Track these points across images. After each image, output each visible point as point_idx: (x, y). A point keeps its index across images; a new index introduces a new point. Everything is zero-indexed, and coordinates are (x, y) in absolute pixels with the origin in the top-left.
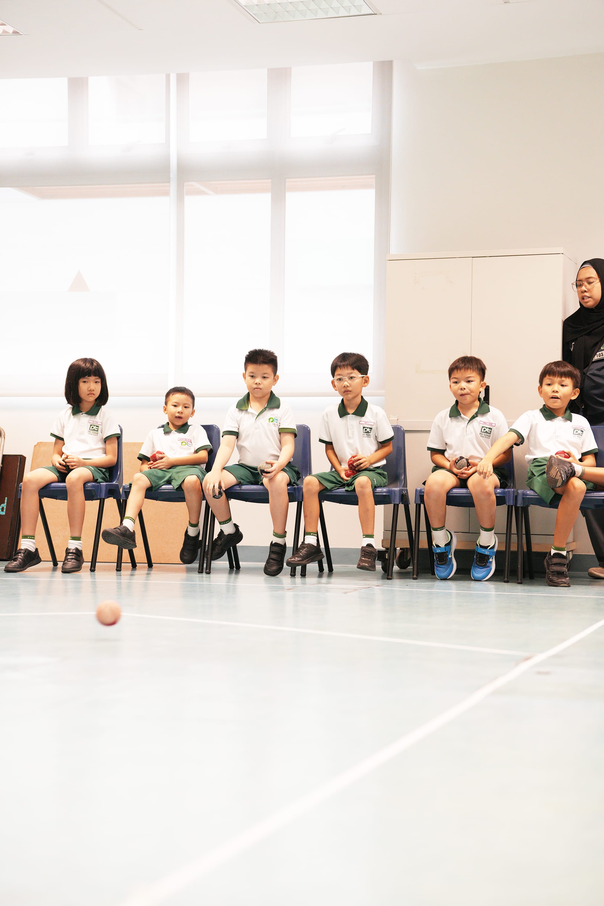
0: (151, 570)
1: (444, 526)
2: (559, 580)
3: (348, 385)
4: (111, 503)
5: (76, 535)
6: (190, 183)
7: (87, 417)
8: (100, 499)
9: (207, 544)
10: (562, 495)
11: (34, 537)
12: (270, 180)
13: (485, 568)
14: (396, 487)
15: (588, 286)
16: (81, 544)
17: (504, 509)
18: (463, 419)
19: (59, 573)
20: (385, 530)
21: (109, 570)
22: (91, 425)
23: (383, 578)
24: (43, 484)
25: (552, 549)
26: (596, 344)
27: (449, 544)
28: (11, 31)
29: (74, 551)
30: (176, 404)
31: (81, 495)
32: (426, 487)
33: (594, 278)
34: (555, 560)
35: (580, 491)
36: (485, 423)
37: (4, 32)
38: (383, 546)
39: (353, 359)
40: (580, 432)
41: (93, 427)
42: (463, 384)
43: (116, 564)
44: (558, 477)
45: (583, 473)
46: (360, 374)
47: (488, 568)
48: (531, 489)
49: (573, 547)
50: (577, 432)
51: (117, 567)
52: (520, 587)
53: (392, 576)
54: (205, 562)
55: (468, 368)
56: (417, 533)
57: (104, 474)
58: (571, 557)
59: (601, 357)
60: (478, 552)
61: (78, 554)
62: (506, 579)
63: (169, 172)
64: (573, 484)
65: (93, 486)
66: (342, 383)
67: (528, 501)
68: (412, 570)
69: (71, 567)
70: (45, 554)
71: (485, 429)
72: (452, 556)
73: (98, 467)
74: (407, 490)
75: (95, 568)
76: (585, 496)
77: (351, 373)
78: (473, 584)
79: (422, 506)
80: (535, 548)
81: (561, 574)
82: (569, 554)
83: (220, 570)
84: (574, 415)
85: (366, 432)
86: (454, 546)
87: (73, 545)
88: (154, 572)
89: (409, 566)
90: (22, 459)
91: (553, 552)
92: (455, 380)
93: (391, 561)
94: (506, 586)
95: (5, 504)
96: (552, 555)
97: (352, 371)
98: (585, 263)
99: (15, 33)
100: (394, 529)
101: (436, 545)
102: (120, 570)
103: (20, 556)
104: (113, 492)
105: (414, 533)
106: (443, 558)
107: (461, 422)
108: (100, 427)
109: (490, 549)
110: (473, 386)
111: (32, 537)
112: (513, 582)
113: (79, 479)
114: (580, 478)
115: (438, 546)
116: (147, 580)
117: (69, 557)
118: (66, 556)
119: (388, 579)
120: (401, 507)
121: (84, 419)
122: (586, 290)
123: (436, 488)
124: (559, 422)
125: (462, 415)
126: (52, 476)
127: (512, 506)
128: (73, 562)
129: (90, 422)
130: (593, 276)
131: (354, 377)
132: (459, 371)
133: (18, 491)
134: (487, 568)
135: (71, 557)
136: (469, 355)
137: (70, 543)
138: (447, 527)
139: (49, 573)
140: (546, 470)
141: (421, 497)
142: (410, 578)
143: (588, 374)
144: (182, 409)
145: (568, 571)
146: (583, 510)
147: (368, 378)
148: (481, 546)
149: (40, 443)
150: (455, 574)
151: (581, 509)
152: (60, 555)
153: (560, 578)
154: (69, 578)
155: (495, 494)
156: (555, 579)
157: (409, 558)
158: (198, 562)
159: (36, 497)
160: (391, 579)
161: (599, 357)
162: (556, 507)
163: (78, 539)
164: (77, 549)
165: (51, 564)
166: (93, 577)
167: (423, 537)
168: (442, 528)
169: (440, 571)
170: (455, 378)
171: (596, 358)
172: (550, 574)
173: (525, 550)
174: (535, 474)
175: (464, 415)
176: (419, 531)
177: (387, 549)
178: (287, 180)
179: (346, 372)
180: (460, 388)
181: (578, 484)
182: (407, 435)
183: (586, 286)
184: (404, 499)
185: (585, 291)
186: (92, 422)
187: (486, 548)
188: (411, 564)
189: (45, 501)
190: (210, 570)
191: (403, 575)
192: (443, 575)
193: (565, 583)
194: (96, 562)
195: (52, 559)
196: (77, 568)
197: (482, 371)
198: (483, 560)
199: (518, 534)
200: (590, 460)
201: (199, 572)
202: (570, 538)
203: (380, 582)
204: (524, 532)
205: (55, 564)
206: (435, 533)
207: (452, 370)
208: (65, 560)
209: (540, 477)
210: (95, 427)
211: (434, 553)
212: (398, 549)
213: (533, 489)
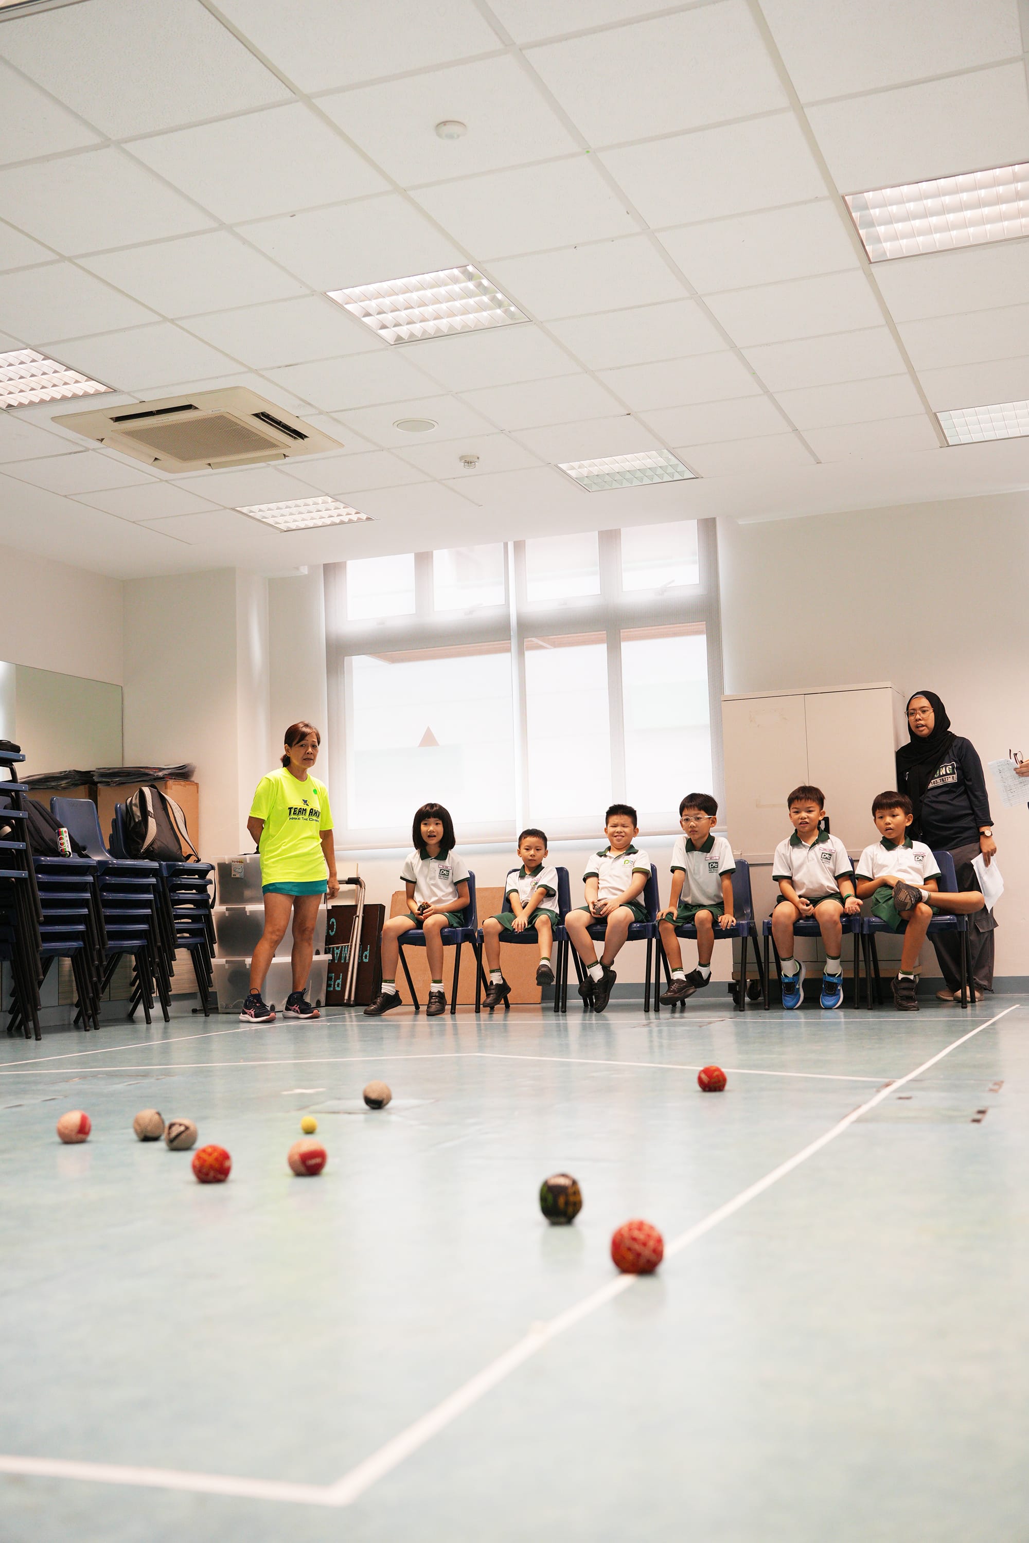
0: (508, 1013)
1: (792, 956)
2: (909, 1004)
3: (695, 825)
4: (467, 947)
5: (438, 978)
6: (530, 639)
7: (436, 862)
8: (457, 944)
9: (561, 983)
10: (908, 921)
11: (394, 981)
12: (605, 632)
13: (834, 996)
14: (745, 920)
15: (922, 715)
16: (442, 986)
17: (850, 936)
18: (804, 846)
19: (423, 1017)
20: (735, 963)
21: (468, 1011)
22: (441, 870)
23: (735, 1009)
24: (401, 932)
25: (900, 973)
26: (930, 772)
27: (797, 975)
28: (365, 518)
29: (437, 995)
30: (527, 848)
31: (438, 941)
32: (773, 919)
33: (928, 707)
34: (905, 985)
35: (927, 915)
36: (825, 850)
37: (359, 519)
38: (733, 979)
39: (699, 801)
40: (921, 858)
41: (443, 872)
42: (804, 814)
43: (475, 1006)
44: (908, 900)
45: (929, 897)
46: (706, 814)
47: (838, 996)
48: (876, 916)
49: (919, 970)
50: (918, 858)
51: (476, 1009)
52: (870, 1013)
53: (744, 1008)
54: (561, 1001)
55: (808, 798)
56: (766, 965)
57: (459, 918)
58: (917, 981)
59: (936, 784)
60: (827, 981)
61: (441, 996)
62: (856, 1006)
63: (510, 630)
64: (920, 909)
65: (450, 932)
66: (688, 823)
67: (874, 928)
68: (763, 1001)
69: (436, 1010)
70: (406, 996)
71: (825, 856)
72: (800, 986)
73: (453, 912)
74: (754, 923)
75: (455, 1010)
76: (931, 921)
77: (698, 814)
78: (823, 1012)
79: (770, 937)
80: (882, 974)
81: (910, 999)
82: (916, 978)
83: (575, 1009)
84: (915, 843)
85: (713, 868)
86: (803, 976)
87: (436, 988)
88: (510, 1014)
89: (760, 997)
90: (382, 908)
91: (901, 976)
92: (795, 810)
93: (742, 993)
94: (857, 1012)
95: (368, 951)
96: (900, 979)
97: (699, 812)
98: (918, 693)
99: (368, 519)
100: (744, 961)
101: (784, 975)
102: (479, 1012)
103: (379, 1000)
104: (468, 936)
105: (763, 964)
106: (791, 988)
107: (802, 848)
108: (451, 871)
109: (837, 977)
110: (812, 815)
111: (392, 981)
112: (863, 1009)
113: (434, 925)
114: (926, 903)
115: (786, 976)
116: (506, 1021)
117: (432, 1001)
118: (430, 1000)
119: (741, 1011)
120: (750, 940)
121: (435, 865)
122: (921, 718)
123: (782, 919)
124: (900, 851)
125: (803, 842)
126: (410, 923)
127: (858, 934)
128: (438, 1005)
129: (440, 866)
130: (925, 705)
131: (701, 818)
132: (799, 801)
133: (379, 939)
134: (836, 995)
135: (434, 1001)
136: (807, 785)
137: (433, 987)
138: (795, 958)
139: (411, 1017)
140: (893, 895)
141: (768, 928)
142: (761, 1009)
143: (925, 801)
144: (534, 852)
145: (916, 994)
146: (930, 935)
147: (716, 819)
148: (829, 975)
149: (398, 892)
150: (802, 1003)
151: (928, 934)
152: (423, 999)
153: (909, 1003)
154: (434, 1021)
155: (841, 922)
156: (905, 1003)
157: (759, 989)
158: (554, 1001)
159: (395, 944)
160: (743, 1011)
161: (934, 785)
162: (903, 932)
163: (439, 982)
164: (439, 992)
165: (413, 1008)
166: (454, 1020)
167: (773, 967)
168: (789, 959)
169: (788, 1001)
170: (796, 808)
171: (931, 786)
172: (898, 998)
173: (873, 976)
174: (880, 901)
175: (805, 842)
176: (768, 963)
177: (738, 981)
178: (621, 631)
179: (692, 812)
180: (800, 817)
181: (924, 908)
182: (751, 869)
183: (920, 715)
184: (752, 931)
185: (920, 720)
186: (441, 866)
187: (834, 975)
188: (762, 994)
189: (406, 948)
190: (565, 1009)
191: (755, 1006)
192: (790, 1004)
193: (915, 1007)
194: (455, 1005)
195: (414, 1003)
196: (441, 1011)
197: (820, 800)
198: (831, 989)
199: (865, 961)
200: (933, 885)
201: (555, 1011)
202: (917, 963)
203: (733, 1013)
204: (871, 959)
205: (417, 1007)
206: (783, 963)
207: (792, 800)
208: (429, 1004)
209: (885, 903)
210: (445, 872)
211: (782, 982)
212: (748, 980)
213: (878, 915)
